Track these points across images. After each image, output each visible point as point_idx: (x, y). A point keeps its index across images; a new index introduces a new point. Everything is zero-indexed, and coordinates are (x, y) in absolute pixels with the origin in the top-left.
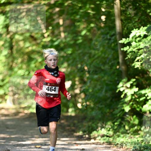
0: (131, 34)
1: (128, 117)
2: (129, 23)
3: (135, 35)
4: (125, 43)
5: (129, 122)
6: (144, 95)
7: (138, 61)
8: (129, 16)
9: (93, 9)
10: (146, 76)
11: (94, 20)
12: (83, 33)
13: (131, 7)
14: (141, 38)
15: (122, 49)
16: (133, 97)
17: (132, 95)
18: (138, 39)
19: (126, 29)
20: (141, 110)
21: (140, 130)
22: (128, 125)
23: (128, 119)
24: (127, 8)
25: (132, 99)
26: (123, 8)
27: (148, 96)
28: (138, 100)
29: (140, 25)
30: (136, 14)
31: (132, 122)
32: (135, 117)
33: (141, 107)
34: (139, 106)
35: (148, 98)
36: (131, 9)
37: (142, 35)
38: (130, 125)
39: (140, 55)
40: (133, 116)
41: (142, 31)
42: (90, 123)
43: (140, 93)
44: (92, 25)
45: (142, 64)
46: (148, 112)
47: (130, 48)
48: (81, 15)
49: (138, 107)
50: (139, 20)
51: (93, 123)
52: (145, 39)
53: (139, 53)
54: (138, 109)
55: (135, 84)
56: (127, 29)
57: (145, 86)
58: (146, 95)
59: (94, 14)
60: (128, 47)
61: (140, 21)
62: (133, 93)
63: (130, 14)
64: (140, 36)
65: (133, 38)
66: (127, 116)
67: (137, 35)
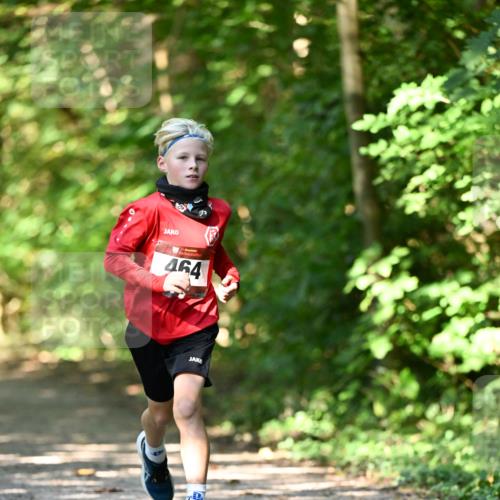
0: (393, 101)
1: (383, 375)
2: (387, 63)
3: (405, 104)
4: (374, 130)
5: (385, 391)
6: (436, 303)
7: (416, 190)
8: (387, 40)
9: (267, 18)
10: (442, 238)
11: (269, 53)
12: (236, 96)
13: (393, 10)
14: (427, 113)
15: (363, 151)
16: (402, 310)
17: (398, 302)
18: (417, 117)
19: (375, 82)
20: (425, 352)
21: (423, 417)
22: (384, 402)
23: (384, 381)
24: (381, 13)
25: (396, 314)
26: (368, 13)
27: (448, 306)
28: (415, 318)
29: (423, 71)
30: (409, 35)
31: (395, 391)
32: (405, 373)
33: (425, 343)
34: (418, 337)
35: (450, 312)
36: (392, 16)
37: (430, 106)
38: (391, 401)
39: (424, 169)
40: (399, 370)
41: (431, 90)
42: (257, 396)
43: (422, 297)
44: (265, 71)
45: (428, 201)
46: (449, 359)
47: (388, 146)
48: (227, 39)
49: (417, 343)
50: (419, 52)
51: (268, 393)
52: (438, 117)
53: (419, 165)
54: (416, 350)
55: (407, 264)
56: (382, 82)
57: (440, 271)
58: (443, 303)
59: (270, 35)
60: (382, 143)
61: (422, 57)
62: (400, 295)
63: (390, 34)
64: (422, 108)
65: (398, 114)
66: (381, 370)
67: (414, 106)
